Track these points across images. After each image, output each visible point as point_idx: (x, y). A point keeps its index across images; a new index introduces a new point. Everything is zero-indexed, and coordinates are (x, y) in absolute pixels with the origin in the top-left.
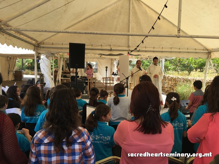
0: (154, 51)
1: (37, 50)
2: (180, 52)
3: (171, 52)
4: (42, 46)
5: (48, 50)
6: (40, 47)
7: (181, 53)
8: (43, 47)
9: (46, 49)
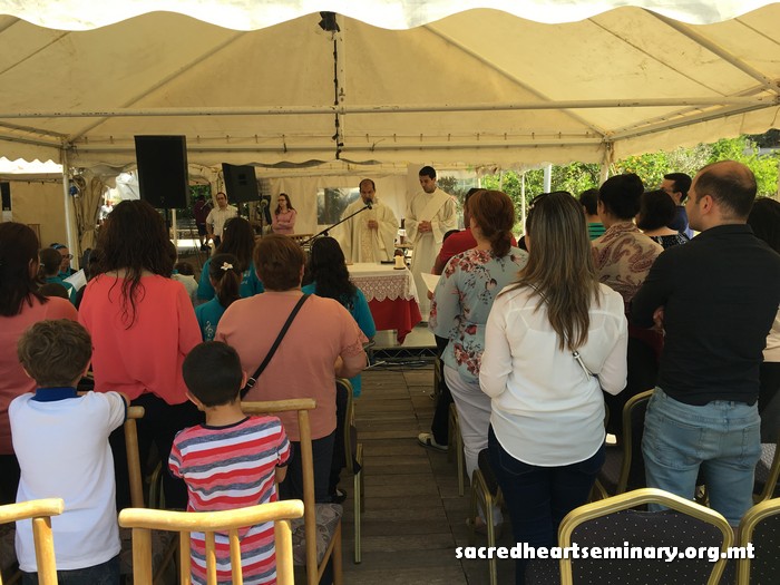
0: (421, 149)
1: (68, 159)
2: (507, 147)
3: (478, 147)
4: (80, 146)
5: (101, 157)
6: (77, 151)
7: (510, 149)
8: (87, 151)
9: (94, 156)
